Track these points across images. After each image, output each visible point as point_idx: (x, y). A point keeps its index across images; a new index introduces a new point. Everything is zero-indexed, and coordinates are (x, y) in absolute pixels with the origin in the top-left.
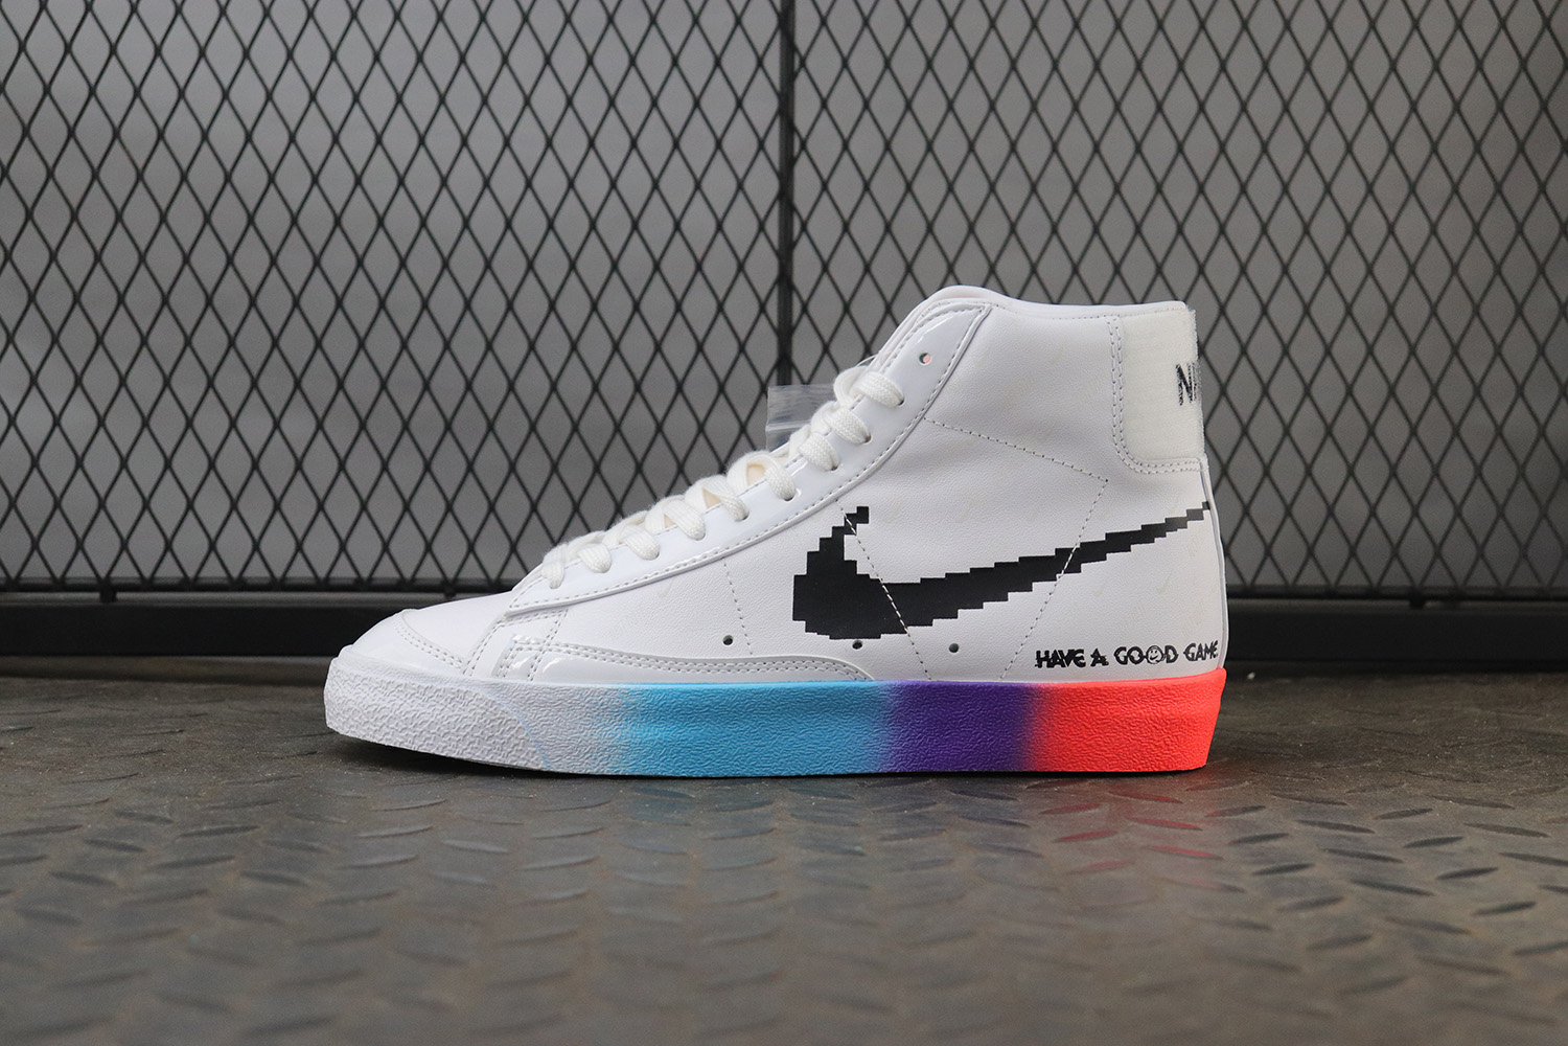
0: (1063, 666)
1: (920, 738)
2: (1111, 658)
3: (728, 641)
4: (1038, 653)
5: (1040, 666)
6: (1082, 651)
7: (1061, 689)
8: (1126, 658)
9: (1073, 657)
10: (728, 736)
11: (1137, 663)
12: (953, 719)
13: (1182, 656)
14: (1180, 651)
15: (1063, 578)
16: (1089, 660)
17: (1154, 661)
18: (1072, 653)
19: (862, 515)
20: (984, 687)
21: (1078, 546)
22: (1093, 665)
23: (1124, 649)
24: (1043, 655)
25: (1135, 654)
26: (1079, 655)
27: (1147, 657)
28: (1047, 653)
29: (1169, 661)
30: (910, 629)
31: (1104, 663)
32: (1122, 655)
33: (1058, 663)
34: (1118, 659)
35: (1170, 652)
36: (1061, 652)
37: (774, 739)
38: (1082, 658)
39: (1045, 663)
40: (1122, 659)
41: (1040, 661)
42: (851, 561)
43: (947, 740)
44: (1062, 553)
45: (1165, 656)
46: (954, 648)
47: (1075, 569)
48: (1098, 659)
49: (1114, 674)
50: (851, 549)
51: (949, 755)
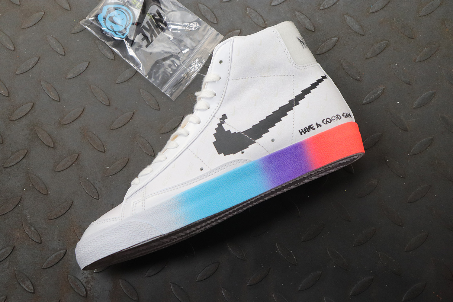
0: (309, 131)
1: (276, 174)
2: (322, 124)
3: (202, 170)
4: (299, 131)
5: (302, 134)
6: (312, 125)
7: (312, 138)
8: (326, 122)
9: (310, 128)
10: (216, 197)
11: (330, 122)
12: (283, 163)
13: (342, 117)
14: (341, 115)
15: (295, 108)
16: (315, 127)
17: (335, 120)
18: (310, 127)
19: (224, 117)
20: (288, 149)
21: (295, 98)
22: (318, 128)
23: (324, 120)
24: (301, 131)
25: (328, 120)
26: (312, 126)
27: (332, 120)
28: (302, 130)
29: (339, 119)
30: (256, 141)
31: (320, 125)
32: (325, 121)
33: (307, 131)
34: (324, 123)
35: (338, 116)
36: (306, 128)
37: (231, 193)
38: (313, 127)
39: (303, 133)
40: (325, 123)
41: (301, 133)
42: (228, 131)
43: (284, 171)
44: (291, 102)
45: (337, 118)
46: (273, 140)
47: (297, 104)
48: (318, 125)
49: (325, 128)
50: (226, 127)
51: (287, 175)
